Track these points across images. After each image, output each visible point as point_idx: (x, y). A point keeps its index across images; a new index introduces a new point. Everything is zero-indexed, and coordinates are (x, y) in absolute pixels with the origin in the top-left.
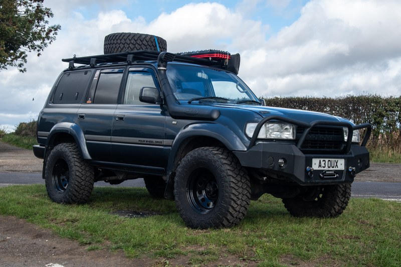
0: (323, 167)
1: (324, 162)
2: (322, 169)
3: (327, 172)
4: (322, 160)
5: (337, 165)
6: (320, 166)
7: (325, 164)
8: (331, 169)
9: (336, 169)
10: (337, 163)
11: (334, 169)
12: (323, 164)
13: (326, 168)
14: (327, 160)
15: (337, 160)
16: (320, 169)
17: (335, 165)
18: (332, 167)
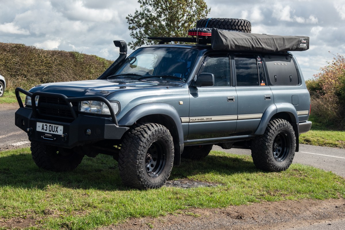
0: (45, 130)
1: (46, 126)
2: (44, 131)
3: (46, 135)
4: (44, 124)
5: (57, 130)
6: (43, 129)
7: (47, 128)
8: (52, 132)
9: (56, 133)
10: (57, 129)
11: (54, 133)
12: (45, 127)
13: (48, 131)
14: (48, 125)
15: (57, 126)
16: (43, 131)
17: (56, 129)
18: (53, 131)
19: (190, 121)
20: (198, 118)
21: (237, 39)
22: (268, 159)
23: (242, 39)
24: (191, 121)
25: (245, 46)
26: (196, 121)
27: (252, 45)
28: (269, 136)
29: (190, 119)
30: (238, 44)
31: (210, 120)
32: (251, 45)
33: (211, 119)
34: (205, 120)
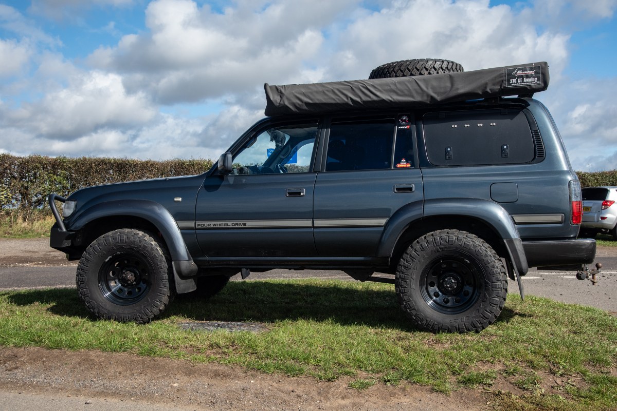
19: (197, 227)
20: (215, 223)
21: (311, 93)
22: (403, 304)
23: (324, 92)
24: (200, 227)
25: (333, 102)
26: (209, 227)
27: (351, 99)
28: (404, 260)
29: (197, 223)
30: (310, 101)
31: (243, 226)
32: (347, 99)
33: (244, 224)
34: (231, 226)
